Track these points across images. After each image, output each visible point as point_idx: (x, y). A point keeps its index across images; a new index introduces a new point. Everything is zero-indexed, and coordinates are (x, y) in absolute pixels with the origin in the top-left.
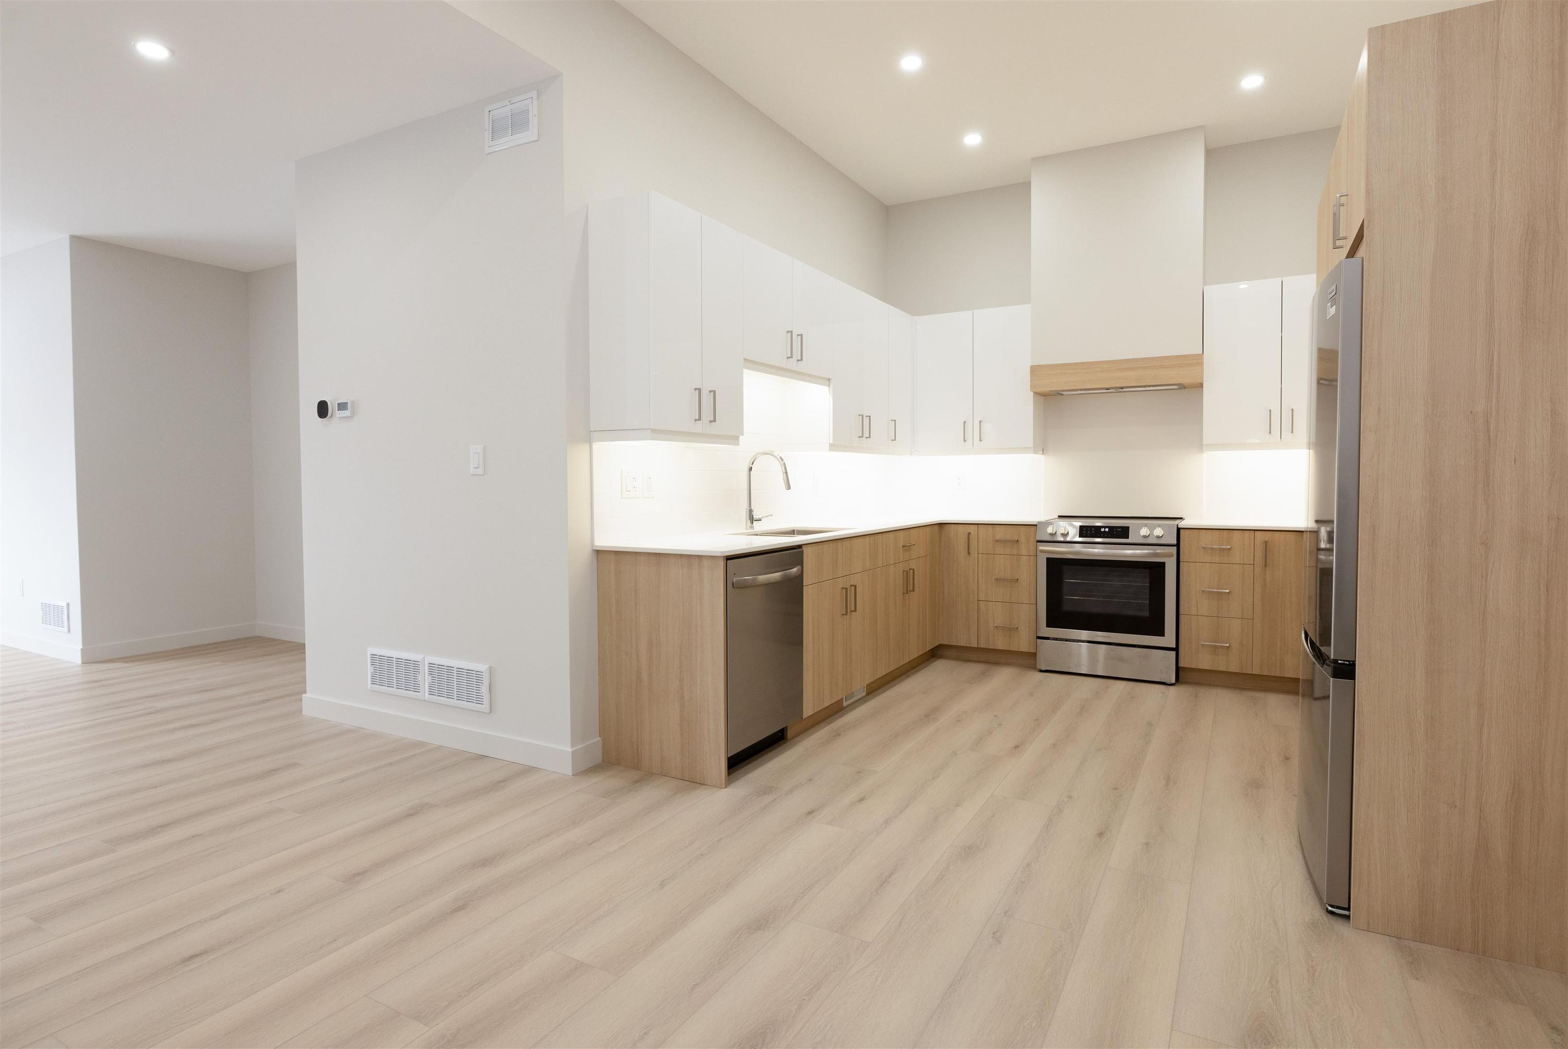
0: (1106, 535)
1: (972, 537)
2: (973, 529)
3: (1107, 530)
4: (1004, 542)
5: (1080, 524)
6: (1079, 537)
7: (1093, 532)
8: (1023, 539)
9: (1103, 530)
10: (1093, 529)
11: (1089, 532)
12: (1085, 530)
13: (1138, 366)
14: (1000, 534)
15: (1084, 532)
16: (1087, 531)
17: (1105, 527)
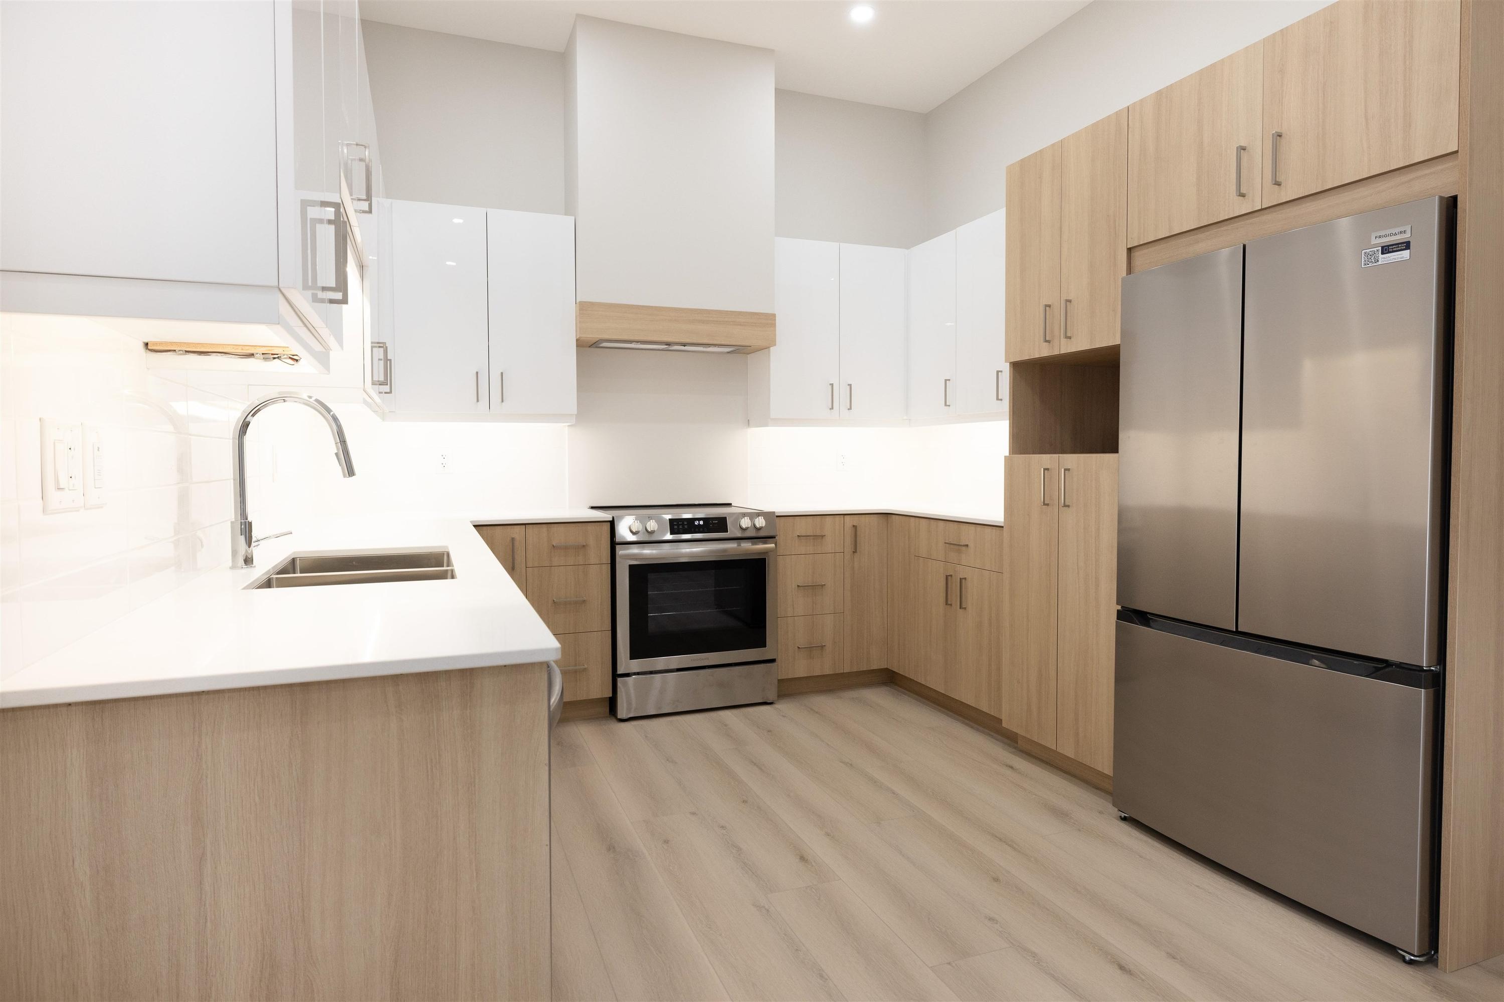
0: (701, 530)
1: (517, 544)
2: (517, 533)
3: (701, 523)
4: (566, 548)
5: (669, 517)
6: (671, 534)
7: (686, 527)
8: (591, 542)
9: (696, 523)
10: (685, 523)
11: (681, 527)
12: (676, 525)
13: (711, 319)
14: (559, 537)
15: (676, 527)
16: (678, 525)
17: (699, 519)
